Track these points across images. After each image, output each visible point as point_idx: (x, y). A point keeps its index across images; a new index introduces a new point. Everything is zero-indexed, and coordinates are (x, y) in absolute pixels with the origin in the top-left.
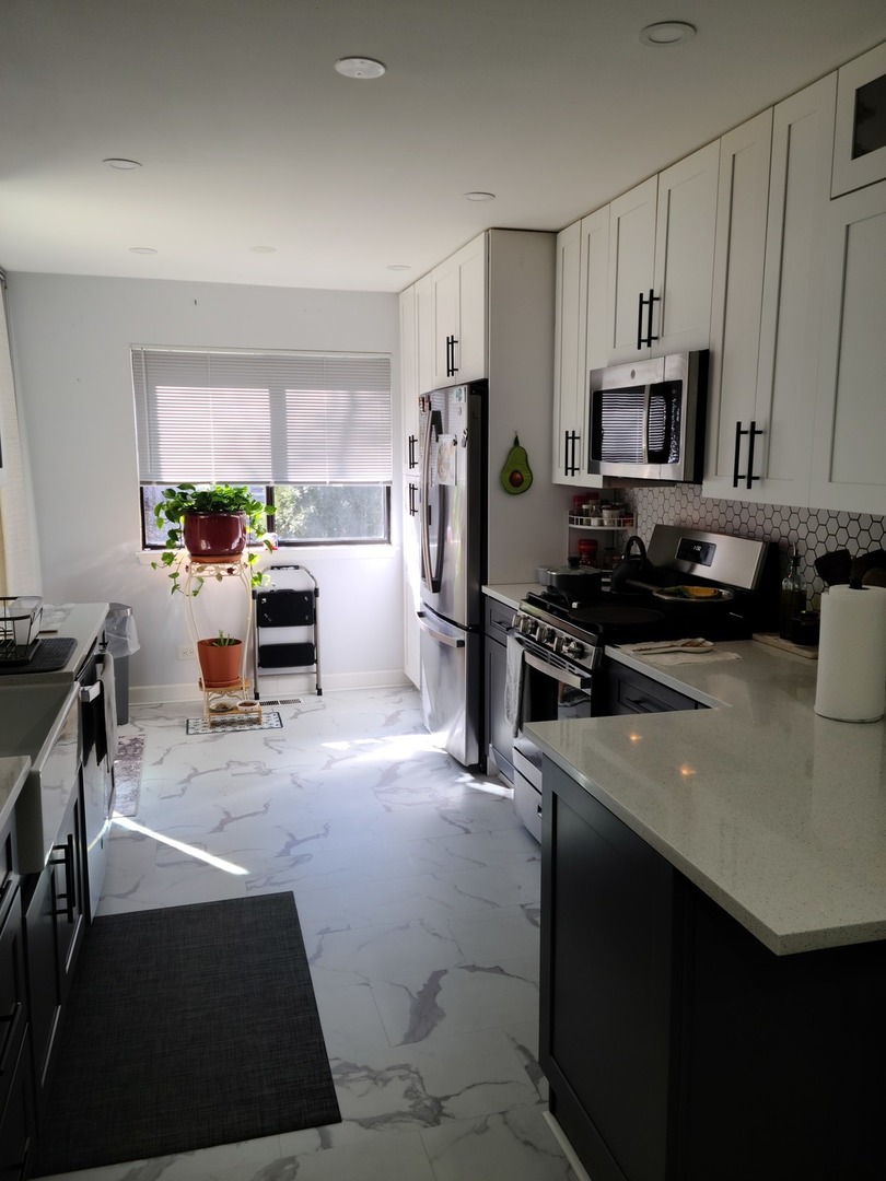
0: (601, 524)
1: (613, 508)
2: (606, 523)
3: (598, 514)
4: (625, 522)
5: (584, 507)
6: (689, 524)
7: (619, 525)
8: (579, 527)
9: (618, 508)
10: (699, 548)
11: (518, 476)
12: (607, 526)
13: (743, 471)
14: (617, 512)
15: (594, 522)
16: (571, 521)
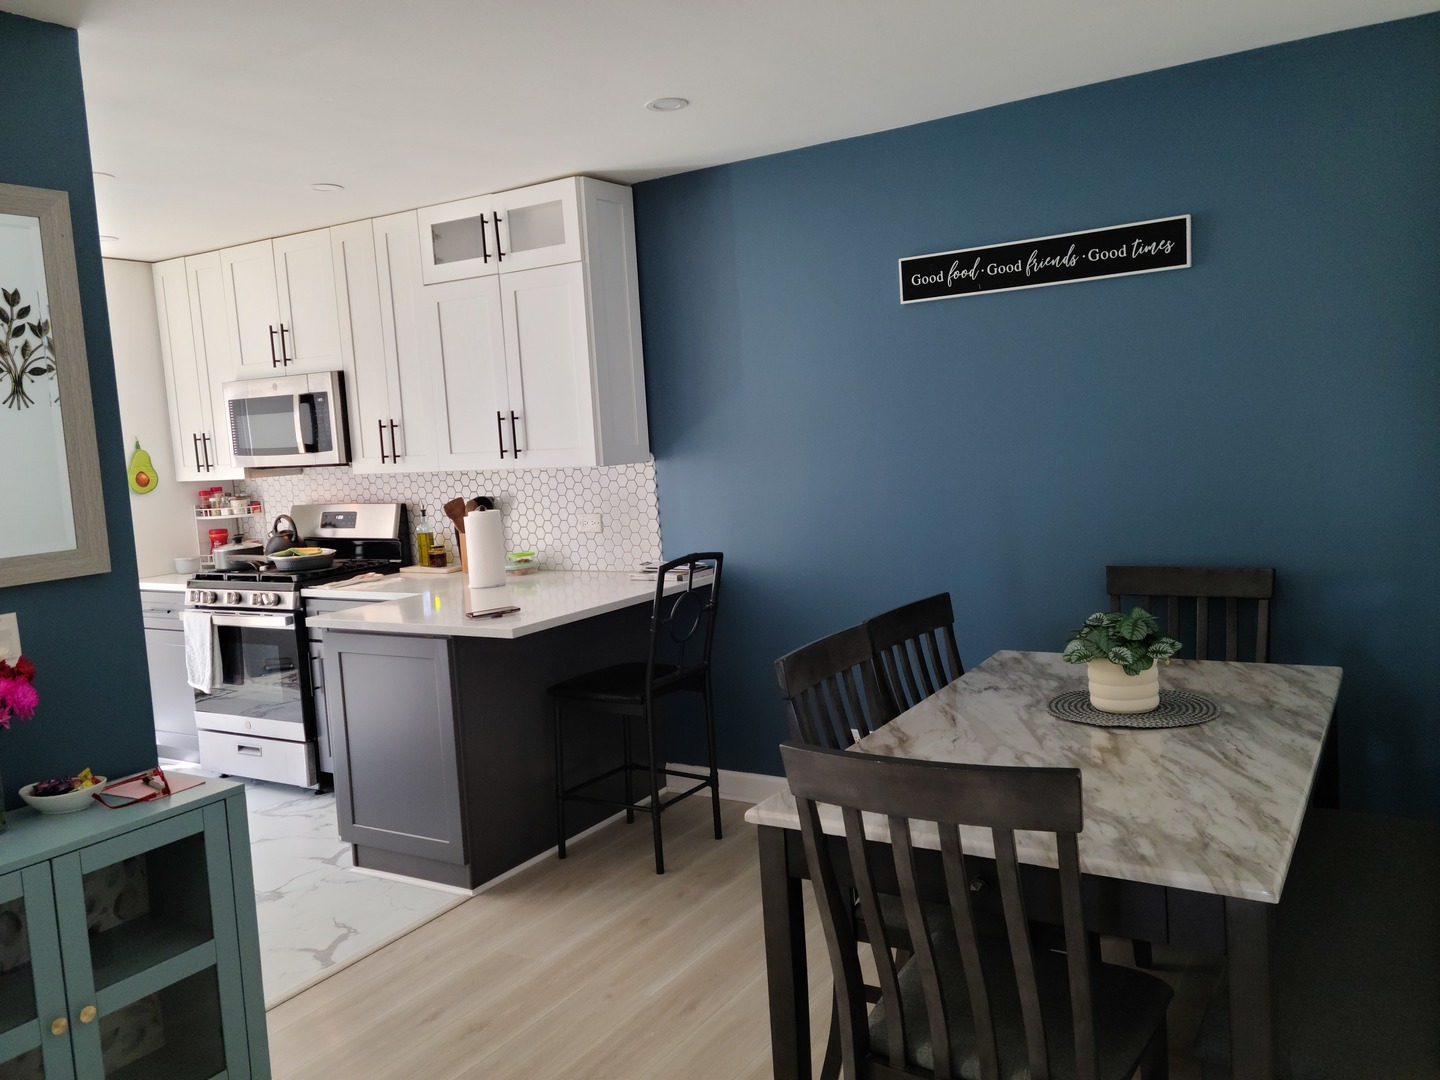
0: (232, 513)
1: (239, 498)
2: (235, 512)
3: (225, 505)
4: (254, 509)
5: (211, 500)
6: (320, 502)
7: (249, 513)
8: (209, 518)
9: (244, 498)
10: (341, 517)
11: (144, 477)
12: (237, 514)
13: (388, 451)
14: (245, 501)
15: (225, 512)
16: (200, 514)
